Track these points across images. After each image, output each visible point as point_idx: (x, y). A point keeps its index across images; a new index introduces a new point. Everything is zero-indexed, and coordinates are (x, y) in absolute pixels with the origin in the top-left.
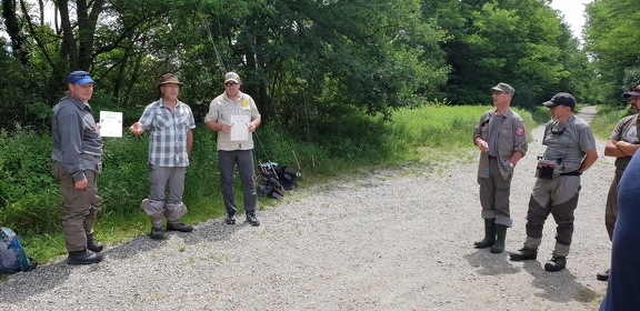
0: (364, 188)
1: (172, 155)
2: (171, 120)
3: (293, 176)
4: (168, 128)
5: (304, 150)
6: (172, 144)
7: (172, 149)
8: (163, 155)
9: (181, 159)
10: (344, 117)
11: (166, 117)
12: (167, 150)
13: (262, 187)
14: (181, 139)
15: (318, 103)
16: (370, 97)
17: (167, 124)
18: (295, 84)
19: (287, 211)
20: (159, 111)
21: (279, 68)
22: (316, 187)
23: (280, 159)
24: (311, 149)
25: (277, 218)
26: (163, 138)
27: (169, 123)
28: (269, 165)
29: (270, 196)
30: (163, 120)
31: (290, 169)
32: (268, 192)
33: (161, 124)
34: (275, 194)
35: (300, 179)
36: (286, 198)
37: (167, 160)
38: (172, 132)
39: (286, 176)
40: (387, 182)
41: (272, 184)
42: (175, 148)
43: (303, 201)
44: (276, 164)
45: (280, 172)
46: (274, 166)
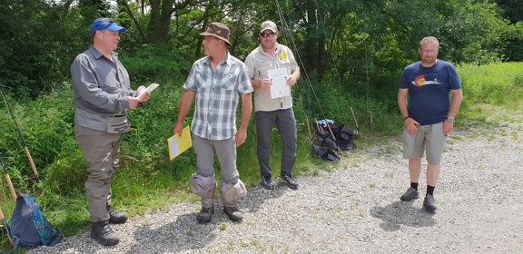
1: (205, 124)
3: (351, 136)
4: (203, 90)
5: (362, 105)
6: (206, 111)
7: (206, 117)
8: (199, 122)
9: (214, 130)
10: (400, 71)
11: (204, 77)
12: (202, 117)
13: (317, 148)
15: (375, 58)
18: (352, 40)
19: (344, 179)
20: (201, 68)
21: (339, 25)
22: (375, 149)
23: (337, 115)
24: (369, 105)
25: (333, 188)
27: (206, 84)
28: (325, 122)
29: (325, 157)
30: (201, 80)
31: (347, 128)
32: (322, 153)
34: (330, 156)
35: (357, 137)
36: (343, 161)
37: (200, 129)
39: (343, 135)
41: (328, 145)
43: (362, 165)
44: (332, 122)
45: (337, 131)
46: (330, 124)
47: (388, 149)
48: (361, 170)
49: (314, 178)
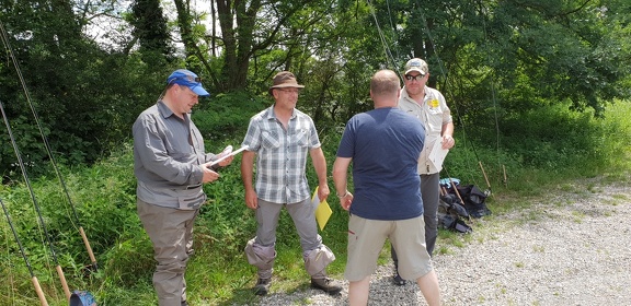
0: (588, 219)
1: (280, 187)
2: (282, 138)
3: (483, 198)
4: (276, 150)
5: (491, 158)
6: (280, 173)
7: (281, 180)
8: (269, 187)
9: (293, 193)
11: (275, 135)
12: (275, 180)
13: (442, 216)
14: (293, 165)
16: (582, 88)
17: (276, 144)
20: (267, 126)
22: (514, 214)
23: (461, 171)
24: (501, 158)
26: (269, 164)
27: (279, 143)
29: (453, 228)
30: (271, 139)
31: (477, 189)
32: (449, 222)
33: (268, 144)
34: (459, 226)
35: (490, 200)
36: (476, 233)
37: (273, 194)
38: (281, 157)
39: (473, 198)
40: (620, 207)
41: (455, 211)
42: (285, 178)
43: (501, 237)
44: (457, 181)
45: (465, 192)
46: (455, 183)
47: (532, 214)
48: (500, 244)
49: (442, 257)
